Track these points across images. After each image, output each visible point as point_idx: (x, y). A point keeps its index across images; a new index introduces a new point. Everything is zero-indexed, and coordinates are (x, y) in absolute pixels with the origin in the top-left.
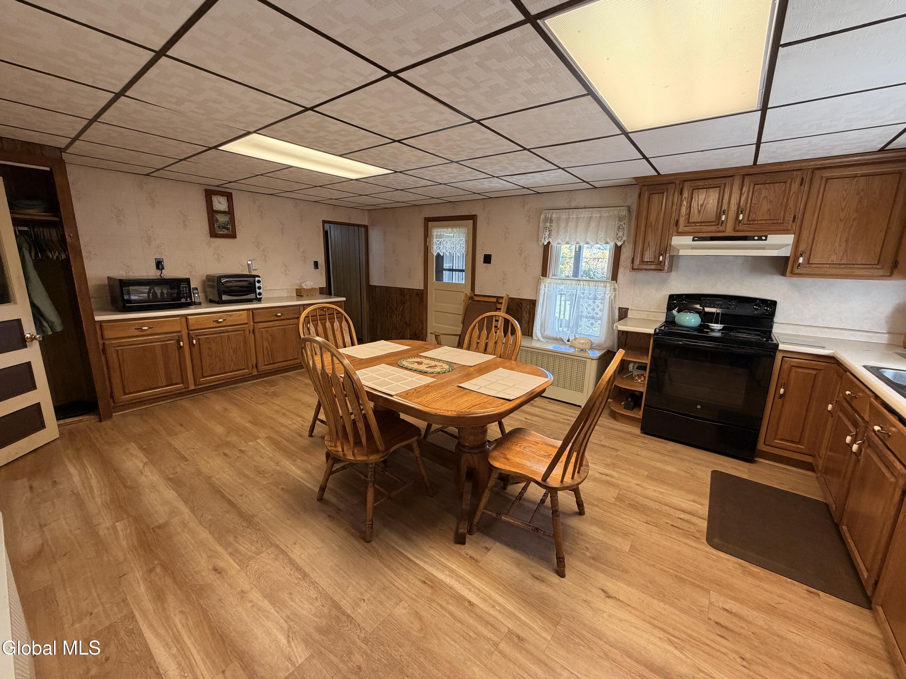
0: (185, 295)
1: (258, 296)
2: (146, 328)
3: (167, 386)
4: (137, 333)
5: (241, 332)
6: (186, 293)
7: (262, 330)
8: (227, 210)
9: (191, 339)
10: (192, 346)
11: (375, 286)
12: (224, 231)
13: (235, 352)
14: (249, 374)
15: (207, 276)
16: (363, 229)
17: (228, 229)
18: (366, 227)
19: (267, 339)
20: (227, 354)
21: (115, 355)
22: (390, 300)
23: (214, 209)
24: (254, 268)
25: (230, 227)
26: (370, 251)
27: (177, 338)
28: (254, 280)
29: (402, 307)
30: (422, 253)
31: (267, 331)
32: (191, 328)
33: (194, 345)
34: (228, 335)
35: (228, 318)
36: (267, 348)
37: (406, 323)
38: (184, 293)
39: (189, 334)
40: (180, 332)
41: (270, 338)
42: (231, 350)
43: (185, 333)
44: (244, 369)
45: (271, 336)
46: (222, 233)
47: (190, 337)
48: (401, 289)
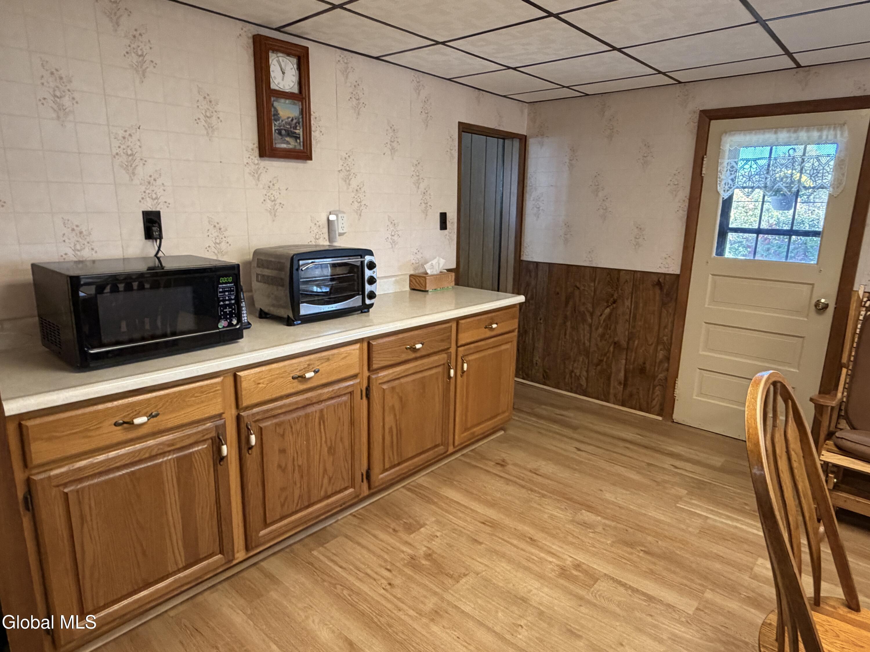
0: (228, 310)
1: (368, 302)
2: (144, 419)
3: (185, 568)
4: (120, 434)
5: (344, 398)
6: (230, 305)
7: (385, 387)
8: (296, 90)
9: (244, 430)
10: (244, 451)
11: (537, 263)
12: (288, 143)
13: (331, 450)
14: (355, 498)
15: (257, 253)
16: (516, 143)
17: (296, 137)
18: (523, 140)
19: (393, 406)
20: (317, 457)
21: (59, 510)
22: (577, 293)
23: (273, 86)
24: (341, 231)
25: (299, 131)
26: (528, 189)
27: (213, 434)
28: (362, 263)
29: (608, 311)
30: (684, 193)
31: (393, 388)
32: (245, 402)
33: (250, 448)
34: (321, 411)
35: (324, 367)
36: (391, 429)
37: (616, 344)
38: (225, 306)
39: (238, 418)
40: (220, 416)
41: (397, 406)
42: (324, 445)
43: (230, 415)
44: (346, 489)
45: (401, 399)
46: (284, 146)
47: (243, 426)
48: (609, 271)
